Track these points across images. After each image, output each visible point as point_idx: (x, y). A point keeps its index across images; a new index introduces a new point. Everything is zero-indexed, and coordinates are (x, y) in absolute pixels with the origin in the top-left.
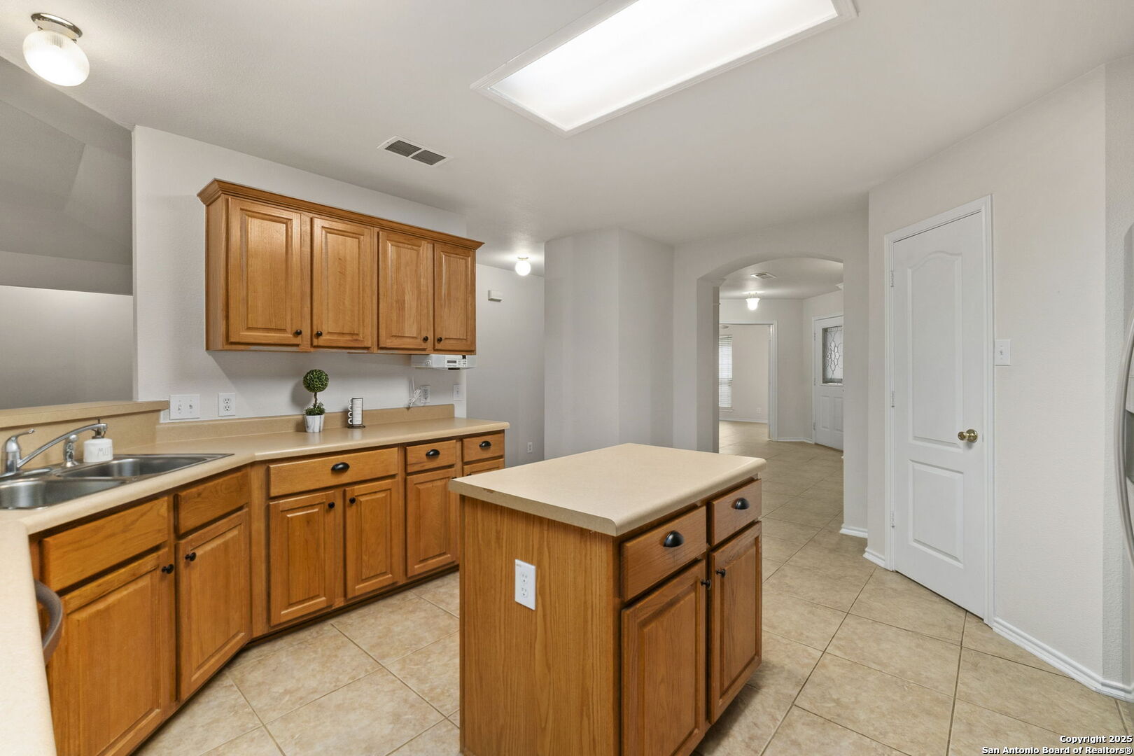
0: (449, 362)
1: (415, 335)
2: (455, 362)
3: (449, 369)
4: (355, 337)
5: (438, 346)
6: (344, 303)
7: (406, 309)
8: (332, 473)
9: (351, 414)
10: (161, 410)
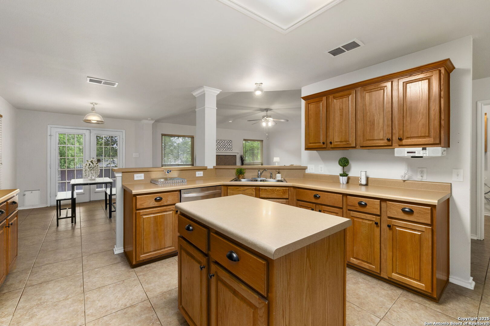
0: (408, 152)
1: (382, 138)
2: (414, 152)
3: (412, 157)
4: (347, 143)
5: (401, 143)
6: (342, 128)
7: (376, 124)
8: (314, 197)
9: (361, 179)
10: (305, 169)
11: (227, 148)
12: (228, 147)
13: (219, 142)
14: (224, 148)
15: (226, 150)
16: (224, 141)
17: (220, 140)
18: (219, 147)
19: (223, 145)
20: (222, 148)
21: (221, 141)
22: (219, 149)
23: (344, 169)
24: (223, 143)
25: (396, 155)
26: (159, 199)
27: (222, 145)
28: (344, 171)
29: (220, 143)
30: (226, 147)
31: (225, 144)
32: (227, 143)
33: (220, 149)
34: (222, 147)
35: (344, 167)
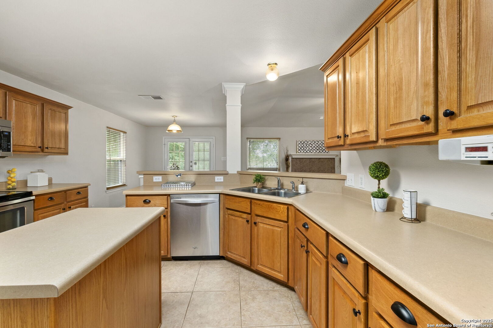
0: (468, 149)
2: (485, 149)
4: (366, 133)
9: (404, 206)
10: (345, 180)
11: (321, 150)
12: (322, 148)
13: (310, 144)
14: (318, 150)
15: (320, 151)
16: (317, 142)
17: (311, 141)
18: (311, 148)
19: (316, 147)
20: (314, 150)
21: (313, 142)
22: (310, 151)
23: (379, 184)
24: (316, 144)
25: (442, 156)
26: (147, 202)
27: (314, 147)
28: (379, 188)
29: (312, 144)
30: (321, 148)
31: (319, 145)
32: (322, 144)
33: (312, 151)
34: (314, 148)
35: (379, 181)
